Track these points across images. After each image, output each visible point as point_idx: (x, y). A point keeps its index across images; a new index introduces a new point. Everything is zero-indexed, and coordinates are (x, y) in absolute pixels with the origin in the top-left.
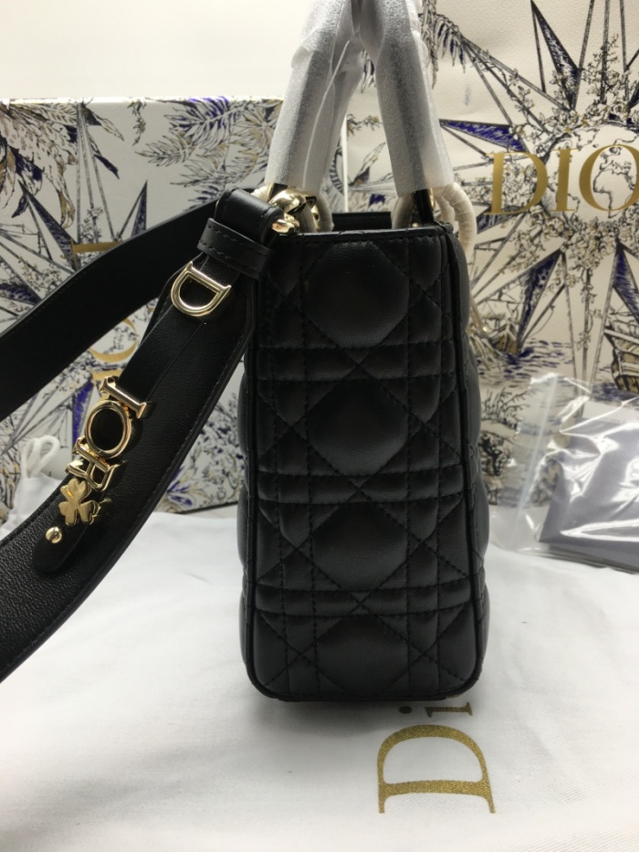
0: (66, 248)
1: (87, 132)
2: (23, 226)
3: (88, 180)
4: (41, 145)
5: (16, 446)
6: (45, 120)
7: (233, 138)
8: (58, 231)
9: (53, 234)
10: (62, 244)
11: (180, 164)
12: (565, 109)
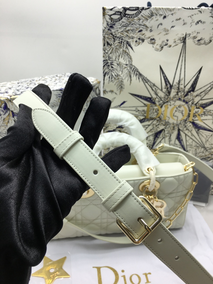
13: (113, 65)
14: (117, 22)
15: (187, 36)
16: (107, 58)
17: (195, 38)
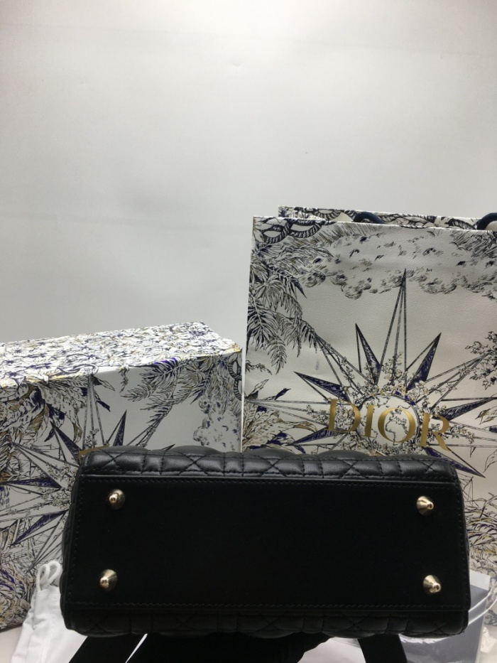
0: (75, 453)
1: (93, 389)
2: (50, 446)
3: (92, 415)
4: (66, 400)
5: (35, 567)
6: (69, 386)
7: (179, 380)
8: (71, 445)
9: (68, 447)
10: (72, 452)
11: (147, 398)
12: (372, 384)
13: (265, 317)
14: (275, 242)
15: (407, 276)
16: (255, 305)
17: (422, 279)
